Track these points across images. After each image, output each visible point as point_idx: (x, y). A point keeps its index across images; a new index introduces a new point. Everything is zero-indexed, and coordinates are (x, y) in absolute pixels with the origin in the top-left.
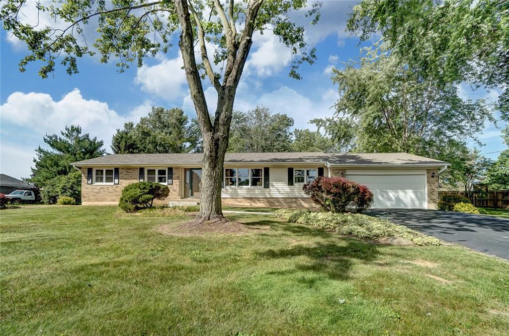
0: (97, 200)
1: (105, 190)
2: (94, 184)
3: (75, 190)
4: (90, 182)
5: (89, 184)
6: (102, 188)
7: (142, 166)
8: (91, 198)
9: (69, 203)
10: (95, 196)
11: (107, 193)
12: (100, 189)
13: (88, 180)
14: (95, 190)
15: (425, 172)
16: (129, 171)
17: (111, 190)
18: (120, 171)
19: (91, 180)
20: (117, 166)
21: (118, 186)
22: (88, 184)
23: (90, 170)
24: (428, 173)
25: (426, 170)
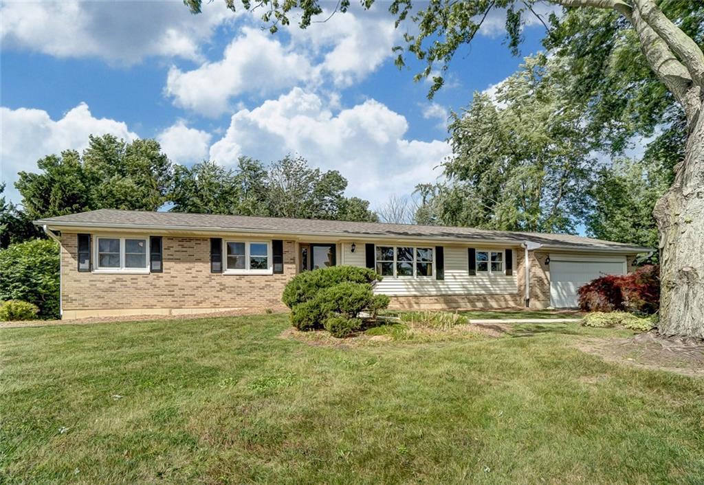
0: (106, 306)
1: (129, 283)
2: (96, 271)
3: (36, 285)
4: (85, 265)
5: (85, 271)
6: (118, 280)
7: (215, 235)
8: (89, 301)
9: (23, 316)
10: (99, 297)
11: (132, 290)
12: (114, 282)
13: (80, 261)
14: (99, 284)
15: (624, 260)
16: (186, 244)
17: (141, 283)
18: (165, 243)
19: (87, 262)
20: (156, 233)
21: (160, 274)
22: (79, 270)
23: (84, 240)
24: (627, 260)
25: (625, 257)
